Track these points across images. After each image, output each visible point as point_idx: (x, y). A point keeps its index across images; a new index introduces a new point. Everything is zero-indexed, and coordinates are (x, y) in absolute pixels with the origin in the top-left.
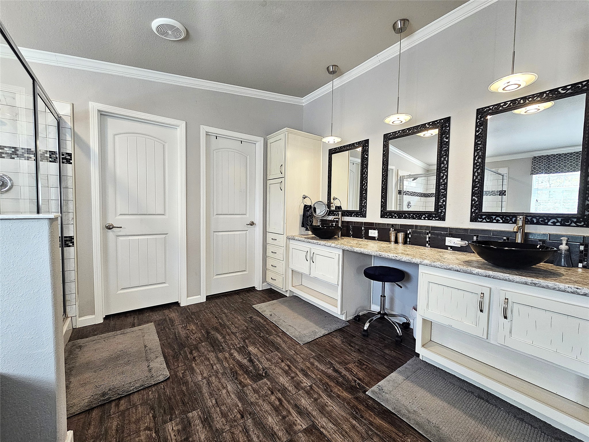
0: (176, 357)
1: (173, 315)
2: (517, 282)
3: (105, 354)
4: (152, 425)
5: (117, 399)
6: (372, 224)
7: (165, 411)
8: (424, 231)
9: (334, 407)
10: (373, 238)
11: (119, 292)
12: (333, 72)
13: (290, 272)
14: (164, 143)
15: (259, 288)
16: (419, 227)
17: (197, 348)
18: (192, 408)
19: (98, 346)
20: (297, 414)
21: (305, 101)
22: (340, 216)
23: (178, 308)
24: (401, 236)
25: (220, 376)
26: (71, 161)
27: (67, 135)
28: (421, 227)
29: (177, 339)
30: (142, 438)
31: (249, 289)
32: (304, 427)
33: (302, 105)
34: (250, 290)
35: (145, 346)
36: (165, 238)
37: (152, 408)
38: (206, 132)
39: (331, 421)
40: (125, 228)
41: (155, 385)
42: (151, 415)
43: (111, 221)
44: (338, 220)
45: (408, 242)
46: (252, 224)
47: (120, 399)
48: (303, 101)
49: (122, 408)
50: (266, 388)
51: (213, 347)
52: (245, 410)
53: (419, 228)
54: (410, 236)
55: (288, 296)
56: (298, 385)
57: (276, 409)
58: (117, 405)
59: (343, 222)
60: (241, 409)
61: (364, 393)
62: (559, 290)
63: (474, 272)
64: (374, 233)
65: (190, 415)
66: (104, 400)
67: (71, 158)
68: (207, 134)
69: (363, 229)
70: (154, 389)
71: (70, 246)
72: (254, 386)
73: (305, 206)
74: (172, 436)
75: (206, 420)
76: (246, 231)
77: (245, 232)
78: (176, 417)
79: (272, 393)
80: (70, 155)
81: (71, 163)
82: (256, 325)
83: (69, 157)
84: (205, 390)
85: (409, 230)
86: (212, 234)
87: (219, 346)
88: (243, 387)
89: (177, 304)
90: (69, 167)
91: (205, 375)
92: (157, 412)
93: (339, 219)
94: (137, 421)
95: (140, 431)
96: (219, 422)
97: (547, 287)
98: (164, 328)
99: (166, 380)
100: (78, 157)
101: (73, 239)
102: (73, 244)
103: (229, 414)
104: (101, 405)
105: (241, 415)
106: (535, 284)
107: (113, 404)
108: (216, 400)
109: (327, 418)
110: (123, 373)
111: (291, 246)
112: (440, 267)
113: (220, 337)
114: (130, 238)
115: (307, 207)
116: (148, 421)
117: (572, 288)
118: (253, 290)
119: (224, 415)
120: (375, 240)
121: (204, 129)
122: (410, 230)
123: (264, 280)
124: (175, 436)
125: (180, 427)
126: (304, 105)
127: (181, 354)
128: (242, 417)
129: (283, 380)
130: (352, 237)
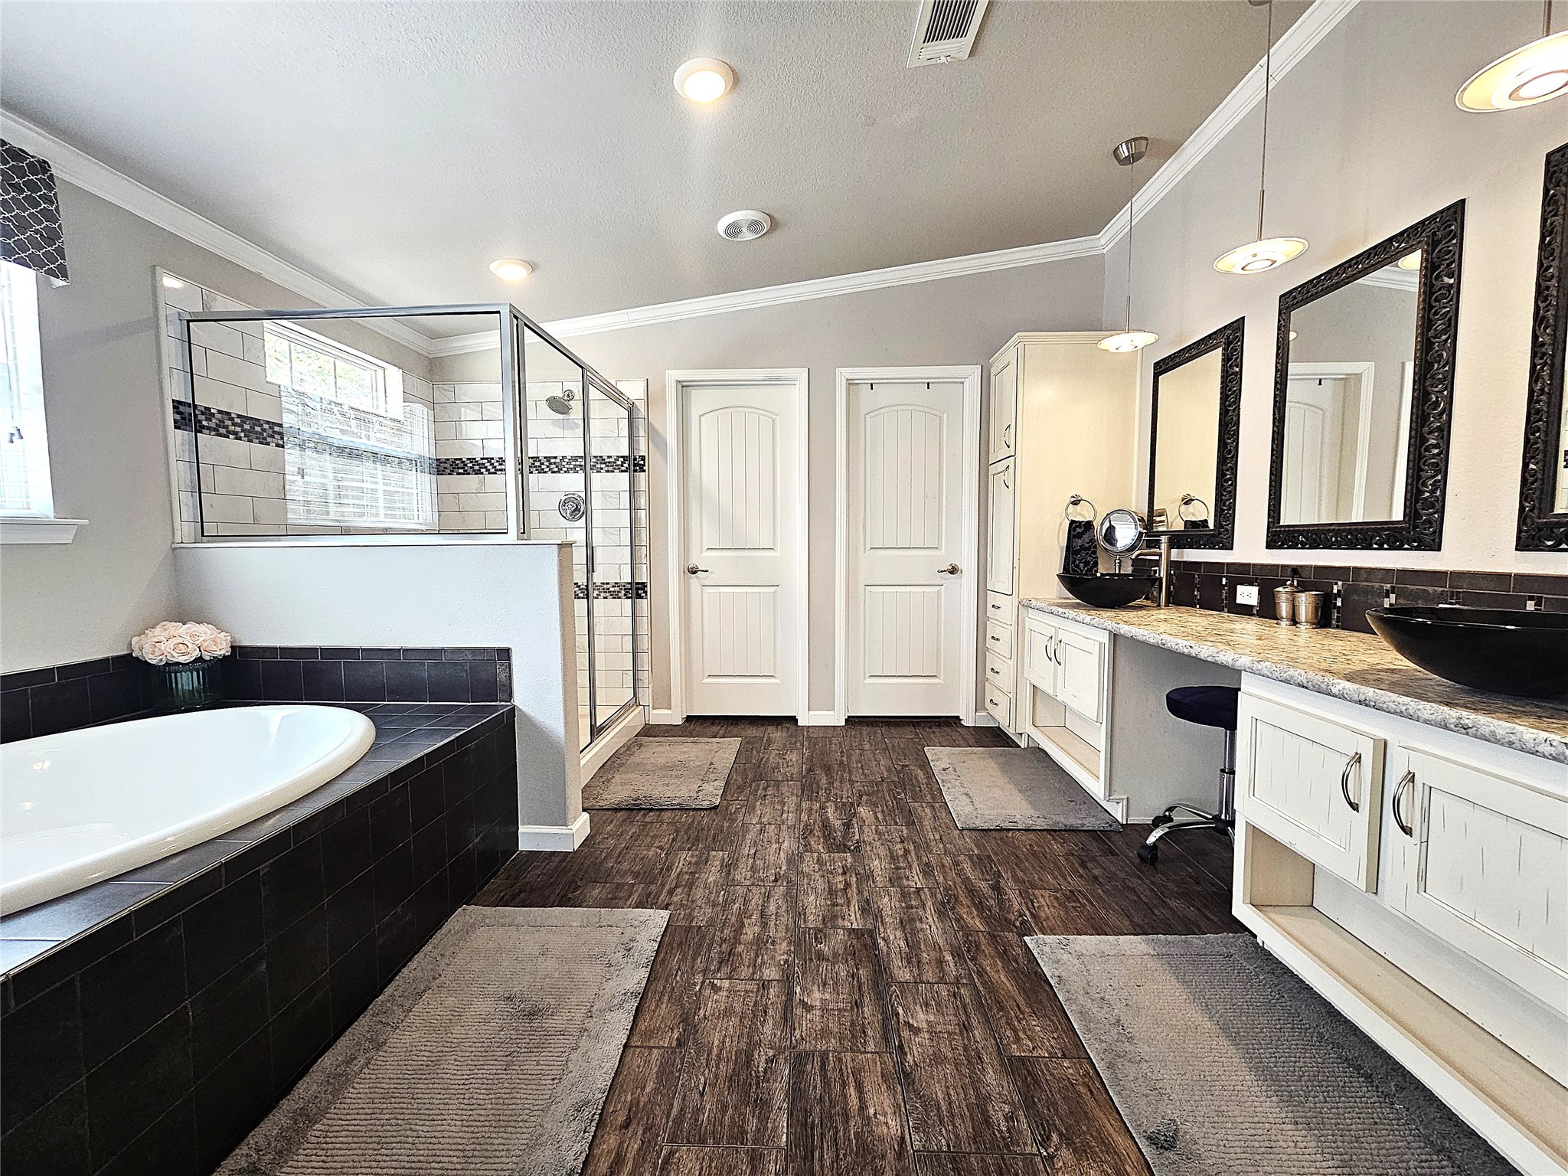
0: (740, 789)
1: (777, 735)
2: (1426, 722)
3: (661, 760)
4: (667, 846)
5: (648, 809)
6: (1245, 567)
7: (689, 838)
8: (1377, 585)
9: (933, 927)
10: (1246, 610)
11: (705, 681)
12: (1133, 158)
13: (1029, 690)
14: (774, 417)
15: (968, 721)
16: (1363, 572)
17: (778, 785)
18: (720, 848)
19: (660, 749)
20: (859, 909)
21: (1106, 240)
22: (1164, 546)
23: (792, 728)
24: (1306, 602)
25: (784, 827)
26: (645, 468)
27: (640, 428)
28: (1371, 571)
29: (759, 766)
30: (651, 853)
31: (945, 719)
32: (855, 926)
33: (1101, 252)
34: (948, 722)
35: (711, 764)
36: (774, 592)
37: (677, 831)
38: (847, 380)
39: (907, 940)
40: (713, 573)
41: (695, 809)
42: (672, 837)
43: (695, 561)
44: (1157, 558)
45: (1334, 622)
46: (953, 570)
47: (651, 810)
48: (1103, 242)
49: (647, 820)
50: (840, 864)
51: (803, 791)
52: (786, 876)
53: (1364, 575)
54: (1339, 604)
55: (1023, 747)
56: (895, 880)
57: (831, 892)
58: (644, 816)
59: (1172, 564)
60: (782, 873)
61: (1019, 936)
62: (1522, 750)
63: (1335, 690)
64: (1248, 595)
65: (714, 853)
66: (634, 805)
67: (644, 462)
68: (851, 383)
69: (1224, 582)
70: (691, 813)
71: (642, 598)
72: (825, 856)
73: (1073, 522)
74: (681, 864)
75: (728, 866)
76: (939, 587)
77: (937, 589)
78: (697, 850)
79: (844, 873)
80: (643, 458)
81: (644, 471)
82: (903, 780)
83: (642, 462)
84: (751, 836)
85: (1336, 584)
86: (863, 589)
87: (812, 792)
88: (807, 851)
89: (793, 719)
90: (642, 477)
91: (764, 820)
92: (679, 837)
93: (1160, 555)
94: (655, 837)
95: (652, 847)
96: (742, 873)
97: (1492, 739)
98: (753, 748)
99: (711, 809)
100: (653, 462)
101: (646, 586)
102: (646, 595)
103: (761, 871)
104: (629, 809)
105: (776, 878)
106: (1466, 728)
107: (642, 812)
108: (756, 851)
109: (906, 934)
110: (667, 785)
111: (1029, 624)
112: (1269, 675)
113: (824, 780)
114: (722, 589)
115: (1076, 527)
116: (665, 841)
117: (1554, 743)
118: (955, 723)
119: (754, 869)
120: (1252, 615)
121: (845, 373)
122: (1340, 583)
123: (979, 705)
124: (683, 865)
125: (693, 860)
126: (1105, 251)
127: (750, 786)
128: (776, 881)
129: (878, 866)
130: (1198, 606)
